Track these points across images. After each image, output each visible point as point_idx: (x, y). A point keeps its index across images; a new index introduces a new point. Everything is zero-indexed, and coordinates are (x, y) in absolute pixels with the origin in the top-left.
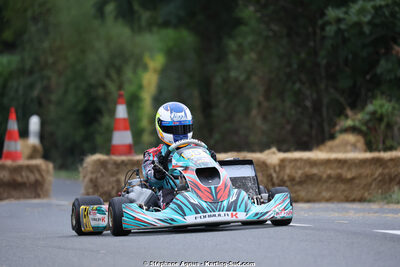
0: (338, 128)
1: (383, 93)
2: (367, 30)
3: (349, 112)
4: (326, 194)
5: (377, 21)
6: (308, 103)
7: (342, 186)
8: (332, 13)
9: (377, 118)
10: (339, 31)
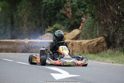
0: (46, 32)
1: (58, 22)
2: (53, 5)
3: (49, 27)
5: (56, 3)
6: (38, 24)
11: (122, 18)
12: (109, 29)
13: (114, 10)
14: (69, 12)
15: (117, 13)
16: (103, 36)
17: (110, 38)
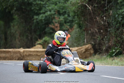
0: (36, 44)
1: (47, 36)
2: (43, 21)
3: (39, 40)
4: (34, 59)
5: (46, 19)
6: (29, 38)
7: (37, 57)
8: (35, 17)
9: (45, 41)
10: (37, 22)
11: (107, 27)
12: (95, 38)
13: (100, 20)
14: (57, 27)
15: (103, 23)
16: (90, 44)
17: (96, 46)
